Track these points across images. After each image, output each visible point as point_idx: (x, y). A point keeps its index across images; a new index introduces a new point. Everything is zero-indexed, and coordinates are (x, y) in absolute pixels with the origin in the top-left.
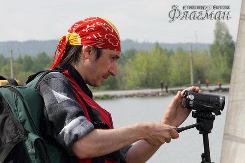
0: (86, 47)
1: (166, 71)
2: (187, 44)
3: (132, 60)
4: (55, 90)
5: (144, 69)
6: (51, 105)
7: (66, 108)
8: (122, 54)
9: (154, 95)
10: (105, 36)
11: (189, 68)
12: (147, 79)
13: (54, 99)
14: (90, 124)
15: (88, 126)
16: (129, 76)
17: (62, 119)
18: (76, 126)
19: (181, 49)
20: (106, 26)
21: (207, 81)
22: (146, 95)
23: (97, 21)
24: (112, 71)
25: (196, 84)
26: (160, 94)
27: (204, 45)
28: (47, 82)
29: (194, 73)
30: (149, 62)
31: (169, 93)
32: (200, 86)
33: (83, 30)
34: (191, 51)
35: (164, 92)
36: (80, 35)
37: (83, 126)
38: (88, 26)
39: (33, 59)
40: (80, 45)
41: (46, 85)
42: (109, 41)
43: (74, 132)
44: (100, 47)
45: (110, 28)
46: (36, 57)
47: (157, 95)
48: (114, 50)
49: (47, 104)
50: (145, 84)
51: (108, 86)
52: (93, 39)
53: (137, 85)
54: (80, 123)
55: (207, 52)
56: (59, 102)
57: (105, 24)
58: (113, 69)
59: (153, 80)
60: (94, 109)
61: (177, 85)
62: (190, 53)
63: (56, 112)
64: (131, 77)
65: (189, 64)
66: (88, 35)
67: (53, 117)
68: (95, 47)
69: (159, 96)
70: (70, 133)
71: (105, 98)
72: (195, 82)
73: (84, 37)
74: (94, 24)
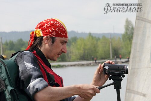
0: (45, 37)
1: (95, 50)
2: (109, 34)
3: (75, 43)
4: (26, 62)
5: (82, 49)
6: (23, 70)
7: (32, 73)
8: (69, 40)
9: (88, 65)
10: (57, 29)
11: (109, 48)
12: (84, 55)
13: (25, 67)
14: (46, 83)
15: (44, 84)
16: (73, 53)
17: (29, 79)
18: (37, 83)
19: (104, 37)
20: (57, 23)
21: (120, 56)
22: (83, 65)
23: (51, 21)
24: (64, 50)
25: (114, 58)
26: (92, 64)
27: (118, 34)
28: (22, 57)
29: (112, 51)
30: (85, 45)
31: (97, 63)
32: (116, 59)
33: (43, 27)
34: (111, 38)
35: (94, 63)
36: (41, 30)
37: (42, 83)
38: (46, 24)
39: (14, 43)
40: (42, 36)
41: (21, 59)
42: (59, 32)
43: (36, 87)
44: (54, 36)
45: (60, 24)
46: (16, 42)
47: (90, 65)
48: (63, 37)
49: (20, 70)
50: (83, 58)
51: (60, 59)
52: (49, 31)
53: (78, 59)
54: (40, 82)
55: (120, 38)
56: (28, 69)
57: (56, 22)
58: (64, 49)
59: (87, 56)
60: (51, 74)
61: (102, 59)
62: (110, 39)
63: (26, 75)
64: (74, 54)
65: (109, 46)
66: (46, 30)
67: (24, 77)
68: (51, 37)
69: (91, 65)
70: (33, 87)
71: (59, 66)
72: (113, 57)
73: (44, 31)
74: (49, 23)
